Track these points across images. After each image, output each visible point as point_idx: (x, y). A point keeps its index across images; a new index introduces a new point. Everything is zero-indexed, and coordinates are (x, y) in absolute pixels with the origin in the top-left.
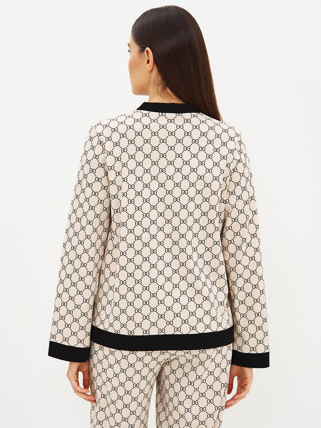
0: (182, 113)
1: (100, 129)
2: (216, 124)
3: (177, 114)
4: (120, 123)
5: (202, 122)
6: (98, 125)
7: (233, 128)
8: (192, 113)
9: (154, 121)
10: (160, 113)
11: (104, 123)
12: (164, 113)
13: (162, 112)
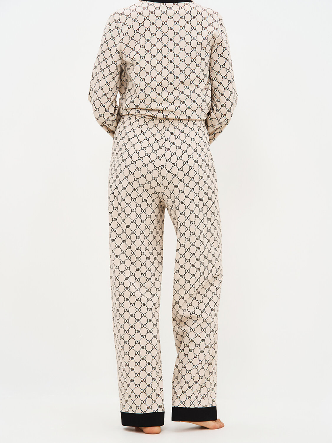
0: (178, 2)
1: (117, 17)
2: (204, 10)
3: (174, 3)
4: (132, 11)
5: (192, 8)
6: (115, 13)
7: (216, 14)
8: (185, 2)
9: (157, 8)
10: (162, 3)
11: (120, 12)
12: (164, 3)
13: (163, 3)
